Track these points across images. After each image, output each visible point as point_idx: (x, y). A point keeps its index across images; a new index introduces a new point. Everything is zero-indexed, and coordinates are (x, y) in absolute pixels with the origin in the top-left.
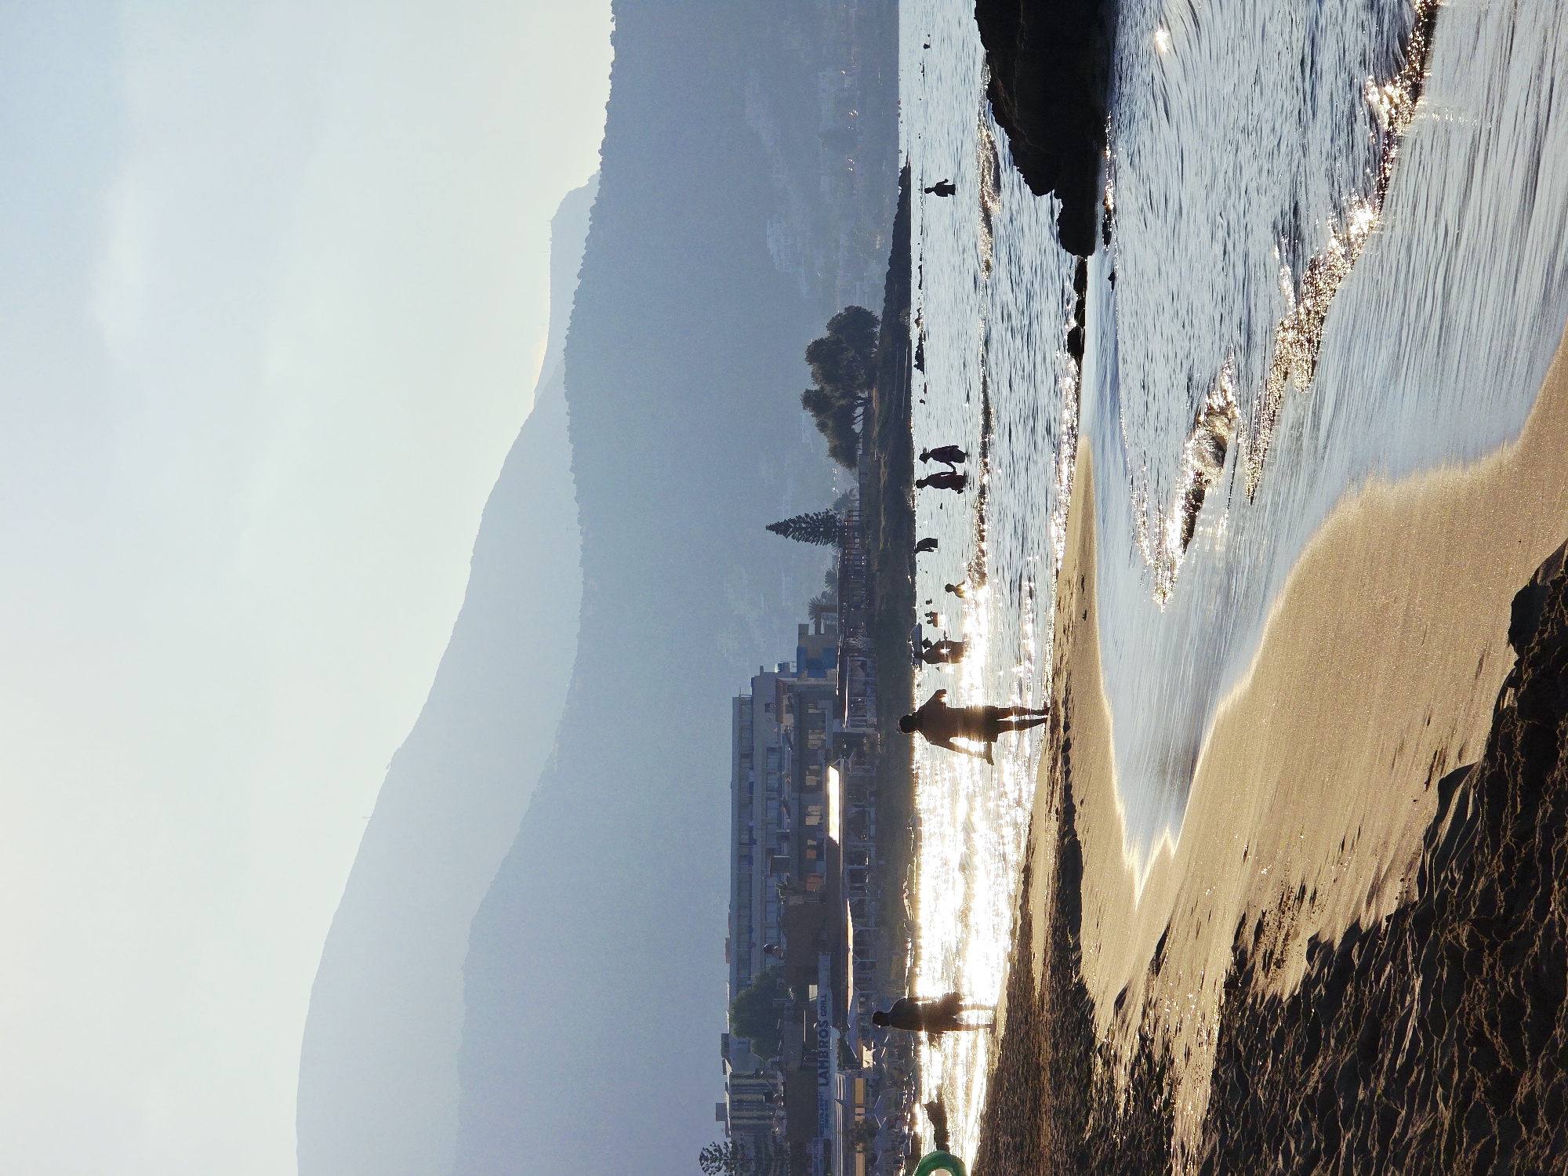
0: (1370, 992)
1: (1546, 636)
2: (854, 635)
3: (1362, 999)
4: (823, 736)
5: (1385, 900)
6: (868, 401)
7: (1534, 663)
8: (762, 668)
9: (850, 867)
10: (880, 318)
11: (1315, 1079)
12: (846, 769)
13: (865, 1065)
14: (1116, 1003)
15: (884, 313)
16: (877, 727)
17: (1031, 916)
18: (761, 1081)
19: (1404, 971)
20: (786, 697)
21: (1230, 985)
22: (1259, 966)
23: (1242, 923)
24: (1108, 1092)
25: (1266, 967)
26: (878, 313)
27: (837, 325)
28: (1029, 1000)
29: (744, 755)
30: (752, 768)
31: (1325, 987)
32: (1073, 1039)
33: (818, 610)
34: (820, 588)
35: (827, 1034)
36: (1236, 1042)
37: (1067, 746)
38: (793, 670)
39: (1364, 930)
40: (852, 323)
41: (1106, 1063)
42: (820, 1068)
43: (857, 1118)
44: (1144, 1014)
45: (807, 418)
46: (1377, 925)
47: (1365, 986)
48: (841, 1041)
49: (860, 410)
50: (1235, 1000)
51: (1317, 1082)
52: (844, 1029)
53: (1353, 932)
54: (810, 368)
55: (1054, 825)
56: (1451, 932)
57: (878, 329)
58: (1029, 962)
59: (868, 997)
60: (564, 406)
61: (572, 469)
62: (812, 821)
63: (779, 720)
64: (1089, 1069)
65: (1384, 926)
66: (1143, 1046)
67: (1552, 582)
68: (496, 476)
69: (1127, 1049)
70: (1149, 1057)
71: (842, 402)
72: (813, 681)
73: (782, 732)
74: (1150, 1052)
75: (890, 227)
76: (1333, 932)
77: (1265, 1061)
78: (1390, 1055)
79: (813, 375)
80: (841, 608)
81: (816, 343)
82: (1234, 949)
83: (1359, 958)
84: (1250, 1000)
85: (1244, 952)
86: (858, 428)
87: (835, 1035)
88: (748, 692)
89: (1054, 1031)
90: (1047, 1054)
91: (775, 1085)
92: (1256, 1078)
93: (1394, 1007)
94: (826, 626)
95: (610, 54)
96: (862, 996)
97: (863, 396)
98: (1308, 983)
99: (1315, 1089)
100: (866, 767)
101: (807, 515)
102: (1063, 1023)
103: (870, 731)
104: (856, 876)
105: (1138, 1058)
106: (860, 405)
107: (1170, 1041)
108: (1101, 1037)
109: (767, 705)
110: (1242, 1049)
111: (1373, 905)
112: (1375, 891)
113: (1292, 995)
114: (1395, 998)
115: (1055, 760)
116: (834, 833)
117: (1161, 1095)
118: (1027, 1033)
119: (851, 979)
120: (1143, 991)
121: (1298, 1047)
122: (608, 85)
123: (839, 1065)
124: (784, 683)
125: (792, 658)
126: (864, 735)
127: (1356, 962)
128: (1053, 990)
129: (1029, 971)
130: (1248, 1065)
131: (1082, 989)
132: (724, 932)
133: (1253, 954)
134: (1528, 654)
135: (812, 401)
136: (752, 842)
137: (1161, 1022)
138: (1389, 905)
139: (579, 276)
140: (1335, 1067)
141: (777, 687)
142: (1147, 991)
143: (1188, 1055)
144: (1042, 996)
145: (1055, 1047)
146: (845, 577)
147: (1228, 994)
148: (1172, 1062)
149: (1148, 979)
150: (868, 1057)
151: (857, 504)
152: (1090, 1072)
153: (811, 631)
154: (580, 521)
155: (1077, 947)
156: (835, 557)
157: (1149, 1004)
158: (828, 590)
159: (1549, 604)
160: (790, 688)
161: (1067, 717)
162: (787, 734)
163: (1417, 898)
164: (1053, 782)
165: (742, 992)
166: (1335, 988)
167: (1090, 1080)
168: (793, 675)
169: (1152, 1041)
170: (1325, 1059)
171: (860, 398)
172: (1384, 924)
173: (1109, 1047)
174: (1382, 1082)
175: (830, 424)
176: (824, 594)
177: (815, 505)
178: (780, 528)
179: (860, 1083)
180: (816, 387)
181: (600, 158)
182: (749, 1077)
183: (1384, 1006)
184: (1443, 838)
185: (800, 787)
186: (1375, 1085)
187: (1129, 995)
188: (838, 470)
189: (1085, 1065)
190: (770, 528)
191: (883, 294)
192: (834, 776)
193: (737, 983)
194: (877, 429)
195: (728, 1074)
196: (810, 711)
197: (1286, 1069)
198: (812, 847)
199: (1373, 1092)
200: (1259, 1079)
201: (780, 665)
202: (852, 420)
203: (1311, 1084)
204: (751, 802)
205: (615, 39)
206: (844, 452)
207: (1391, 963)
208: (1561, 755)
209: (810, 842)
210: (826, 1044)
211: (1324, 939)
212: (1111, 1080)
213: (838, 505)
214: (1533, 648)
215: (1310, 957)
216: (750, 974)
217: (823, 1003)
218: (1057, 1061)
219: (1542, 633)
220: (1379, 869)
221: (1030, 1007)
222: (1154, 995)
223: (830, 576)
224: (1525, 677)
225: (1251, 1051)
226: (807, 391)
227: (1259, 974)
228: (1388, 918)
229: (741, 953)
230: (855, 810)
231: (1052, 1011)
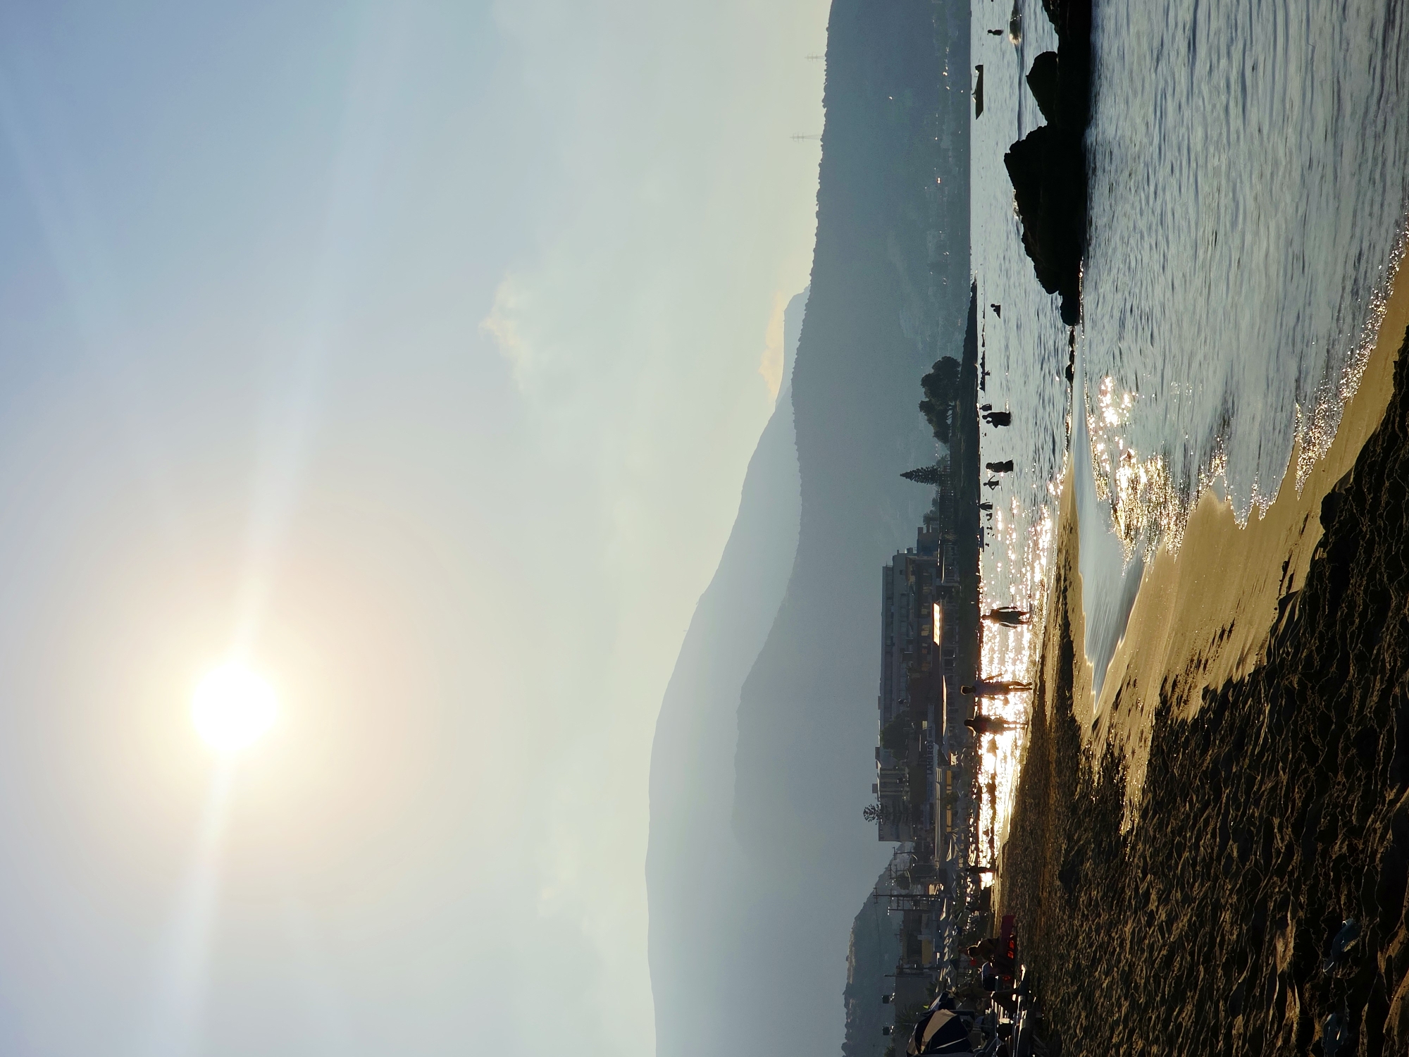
0: (1239, 714)
1: (1342, 518)
2: (947, 533)
3: (1235, 719)
4: (931, 588)
5: (1247, 666)
6: (955, 407)
7: (1335, 533)
8: (898, 551)
9: (945, 658)
10: (961, 363)
11: (1208, 762)
12: (943, 605)
13: (952, 764)
14: (1093, 726)
15: (963, 361)
16: (959, 583)
17: (1045, 682)
18: (896, 772)
19: (1260, 702)
20: (911, 567)
21: (1158, 714)
22: (1174, 703)
23: (1166, 680)
24: (1088, 774)
25: (1178, 704)
26: (960, 360)
27: (937, 366)
28: (1044, 726)
29: (888, 598)
30: (893, 605)
31: (1214, 713)
32: (1068, 746)
33: (928, 519)
34: (929, 508)
35: (932, 748)
36: (1162, 745)
37: (1066, 589)
38: (915, 552)
39: (1235, 682)
40: (946, 365)
41: (1087, 758)
42: (928, 765)
43: (948, 792)
44: (1109, 731)
45: (922, 417)
46: (1242, 679)
47: (1236, 712)
48: (940, 751)
49: (950, 412)
50: (1161, 722)
51: (1209, 764)
52: (941, 745)
53: (1229, 682)
54: (924, 390)
55: (1058, 632)
56: (1287, 680)
57: (960, 369)
58: (1044, 706)
59: (954, 727)
60: (792, 409)
61: (795, 443)
62: (924, 633)
63: (907, 579)
64: (1077, 761)
65: (1246, 681)
66: (1108, 749)
67: (1346, 490)
68: (755, 447)
69: (1099, 750)
70: (1112, 754)
71: (941, 408)
72: (925, 558)
73: (909, 584)
74: (1112, 752)
75: (966, 314)
76: (1217, 683)
77: (1178, 754)
78: (1251, 747)
79: (925, 393)
80: (940, 517)
81: (926, 376)
82: (1161, 695)
83: (1232, 697)
84: (1169, 722)
85: (1166, 697)
86: (949, 421)
87: (936, 747)
88: (891, 564)
89: (1058, 742)
90: (1054, 754)
91: (904, 774)
92: (1173, 764)
93: (1254, 722)
94: (932, 528)
95: (815, 222)
96: (951, 727)
97: (952, 404)
98: (1203, 711)
99: (1208, 767)
100: (954, 604)
101: (922, 468)
102: (1063, 738)
103: (957, 584)
104: (948, 663)
105: (1105, 755)
106: (950, 409)
107: (1123, 745)
108: (1084, 745)
109: (901, 571)
110: (1165, 748)
111: (1240, 670)
112: (1242, 661)
113: (1193, 718)
114: (1254, 717)
115: (1059, 598)
116: (937, 640)
117: (1118, 774)
118: (1042, 744)
119: (945, 718)
120: (1108, 719)
121: (1198, 746)
122: (815, 239)
123: (938, 764)
124: (910, 559)
125: (914, 545)
126: (953, 587)
127: (1231, 699)
128: (1058, 721)
129: (1044, 711)
130: (1168, 757)
131: (1073, 719)
132: (877, 693)
133: (1171, 698)
134: (1332, 528)
135: (924, 407)
136: (893, 644)
137: (1118, 736)
138: (1250, 667)
139: (799, 340)
140: (1219, 754)
141: (906, 559)
142: (1111, 720)
143: (1133, 753)
144: (1050, 724)
145: (1059, 751)
146: (942, 502)
147: (1156, 719)
148: (1125, 757)
149: (1111, 713)
150: (954, 759)
151: (949, 462)
152: (1078, 764)
153: (925, 531)
154: (800, 471)
155: (1071, 697)
156: (937, 491)
157: (1111, 726)
158: (933, 509)
159: (1343, 502)
160: (913, 561)
161: (1065, 574)
162: (911, 587)
163: (1265, 664)
164: (1057, 609)
165: (887, 725)
166: (1219, 713)
167: (1078, 768)
168: (915, 554)
169: (1114, 745)
170: (1213, 751)
171: (950, 405)
172: (1247, 678)
173: (1089, 750)
174: (1247, 761)
175: (934, 419)
176: (931, 511)
177: (925, 463)
178: (908, 475)
179: (949, 773)
180: (927, 400)
181: (810, 278)
182: (889, 770)
183: (1247, 721)
184: (1281, 631)
185: (918, 615)
186: (1243, 764)
187: (1100, 721)
188: (939, 444)
189: (1075, 760)
190: (901, 475)
191: (962, 349)
192: (937, 608)
193: (884, 720)
194: (959, 422)
195: (879, 768)
196: (925, 574)
197: (1191, 757)
198: (925, 648)
199: (1242, 768)
200: (1175, 764)
201: (908, 549)
202: (946, 418)
203: (1205, 765)
204: (892, 623)
205: (818, 214)
206: (941, 434)
207: (1251, 699)
208: (1351, 582)
209: (924, 645)
210: (931, 753)
211: (1212, 688)
212: (1090, 767)
213: (939, 463)
214: (1335, 525)
215: (1204, 698)
216: (891, 715)
217: (930, 731)
218: (1060, 758)
219: (1340, 517)
220: (1243, 650)
221: (1044, 730)
222: (1113, 721)
223: (934, 502)
224: (1330, 541)
225: (1170, 749)
226: (922, 402)
227: (1175, 709)
228: (1249, 675)
229: (886, 704)
230: (948, 627)
231: (1056, 731)
